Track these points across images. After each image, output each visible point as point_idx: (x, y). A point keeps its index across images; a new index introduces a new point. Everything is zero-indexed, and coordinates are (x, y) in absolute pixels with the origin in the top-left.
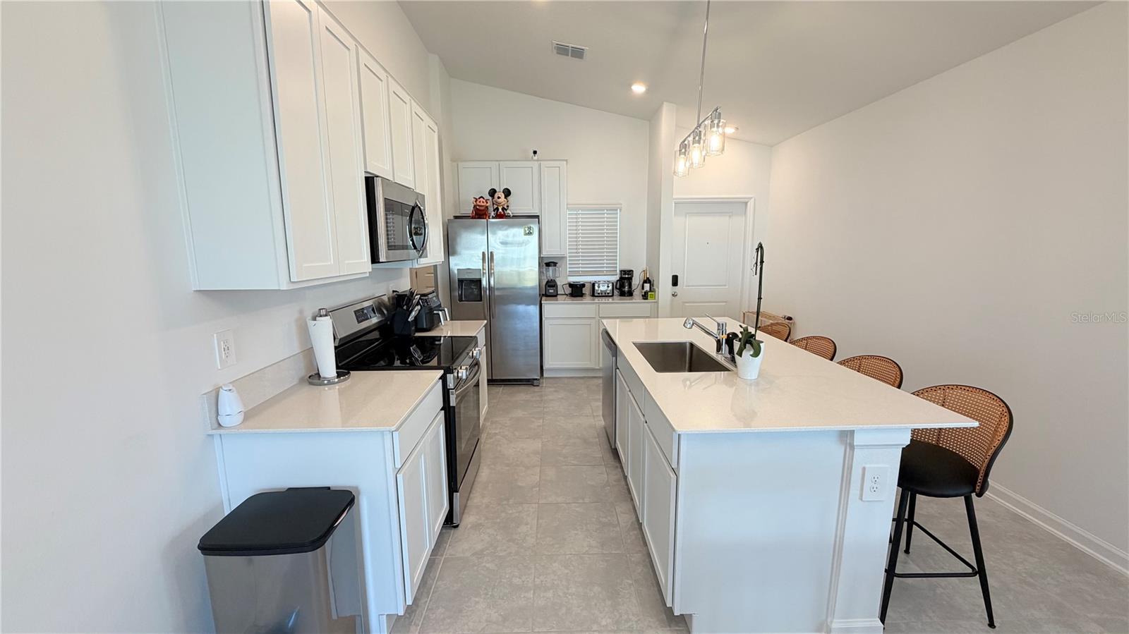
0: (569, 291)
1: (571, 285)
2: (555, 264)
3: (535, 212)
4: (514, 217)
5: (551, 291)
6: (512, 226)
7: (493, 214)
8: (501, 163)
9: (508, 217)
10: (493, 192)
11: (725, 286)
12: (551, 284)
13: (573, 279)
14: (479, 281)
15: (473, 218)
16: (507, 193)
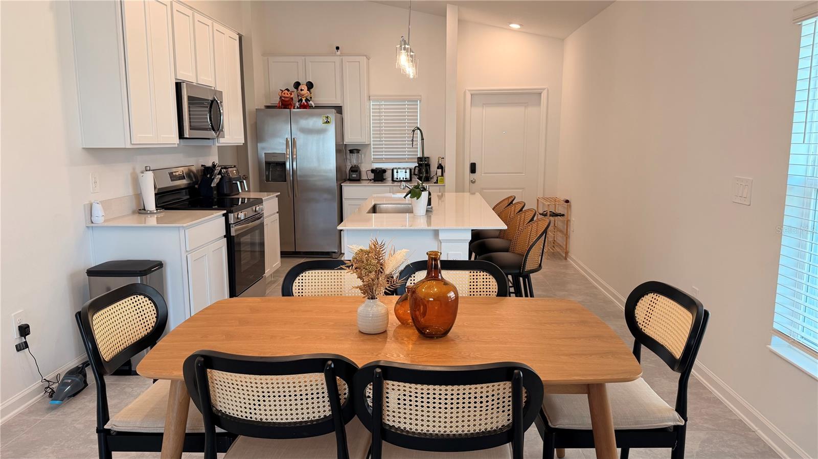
0: (372, 176)
1: (373, 171)
2: (358, 151)
3: (337, 102)
4: (317, 107)
5: (355, 176)
6: (312, 115)
7: (297, 104)
8: (307, 58)
9: (311, 107)
10: (297, 85)
11: (522, 173)
12: (355, 169)
13: (376, 166)
14: (284, 164)
15: (279, 108)
16: (310, 85)
